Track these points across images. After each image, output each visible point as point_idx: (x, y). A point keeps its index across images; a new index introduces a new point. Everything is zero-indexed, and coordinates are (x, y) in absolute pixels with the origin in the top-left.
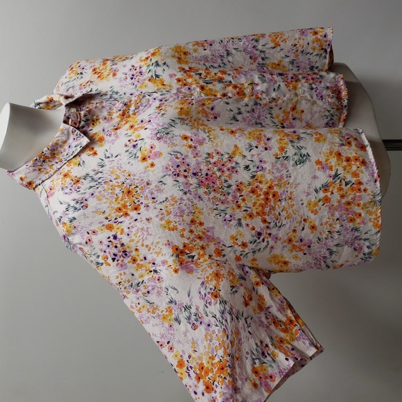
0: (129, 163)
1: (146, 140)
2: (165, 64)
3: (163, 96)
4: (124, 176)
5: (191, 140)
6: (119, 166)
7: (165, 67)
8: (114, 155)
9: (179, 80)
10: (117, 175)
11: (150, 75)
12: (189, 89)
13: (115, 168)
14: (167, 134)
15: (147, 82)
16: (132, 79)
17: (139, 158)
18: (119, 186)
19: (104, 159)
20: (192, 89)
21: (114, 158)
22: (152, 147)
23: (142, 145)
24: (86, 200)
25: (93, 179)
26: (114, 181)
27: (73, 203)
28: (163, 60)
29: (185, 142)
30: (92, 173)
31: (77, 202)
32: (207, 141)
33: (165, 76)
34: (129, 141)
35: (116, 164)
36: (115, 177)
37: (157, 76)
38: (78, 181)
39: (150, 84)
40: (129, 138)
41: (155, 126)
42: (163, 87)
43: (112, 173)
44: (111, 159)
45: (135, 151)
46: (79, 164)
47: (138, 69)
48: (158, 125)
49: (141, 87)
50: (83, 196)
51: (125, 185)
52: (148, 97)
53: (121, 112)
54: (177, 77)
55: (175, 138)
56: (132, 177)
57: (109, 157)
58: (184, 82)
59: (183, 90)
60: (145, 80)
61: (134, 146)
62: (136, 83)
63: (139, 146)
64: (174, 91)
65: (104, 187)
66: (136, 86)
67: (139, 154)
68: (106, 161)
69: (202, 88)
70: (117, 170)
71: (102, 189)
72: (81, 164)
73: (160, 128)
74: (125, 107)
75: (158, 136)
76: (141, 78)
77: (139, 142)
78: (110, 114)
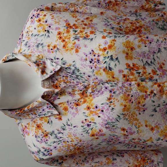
0: (82, 134)
1: (98, 125)
2: (117, 59)
3: (112, 88)
4: (77, 141)
5: (127, 132)
6: (75, 134)
7: (117, 62)
8: (73, 126)
9: (124, 76)
10: (72, 139)
11: (105, 65)
12: (130, 85)
13: (72, 134)
14: (113, 126)
15: (102, 71)
16: (91, 62)
17: (90, 134)
18: (73, 146)
19: (66, 125)
20: (132, 84)
21: (72, 127)
22: (100, 131)
23: (94, 127)
24: (51, 150)
25: (56, 137)
26: (70, 143)
27: (42, 150)
28: (116, 55)
29: (122, 132)
30: (56, 132)
31: (45, 150)
32: (136, 133)
33: (116, 71)
34: (86, 120)
35: (72, 132)
36: (71, 140)
37: (110, 69)
38: (47, 135)
39: (104, 73)
40: (86, 118)
41: (106, 118)
42: (113, 79)
43: (69, 136)
44: (70, 127)
45: (88, 128)
46: (48, 122)
47: (96, 55)
48: (109, 118)
49: (97, 73)
50: (49, 147)
51: (77, 146)
52: (101, 85)
53: (81, 92)
54: (123, 73)
55: (117, 129)
56: (82, 142)
57: (69, 125)
58: (128, 78)
59: (126, 85)
60: (100, 68)
61: (88, 125)
62: (93, 68)
63: (91, 127)
64: (120, 85)
65: (63, 145)
66: (93, 71)
67: (90, 131)
68: (67, 127)
69: (139, 85)
70: (73, 136)
71: (62, 146)
72: (50, 122)
73: (110, 121)
74: (85, 89)
75: (107, 126)
76: (97, 65)
77: (92, 124)
78: (74, 91)
